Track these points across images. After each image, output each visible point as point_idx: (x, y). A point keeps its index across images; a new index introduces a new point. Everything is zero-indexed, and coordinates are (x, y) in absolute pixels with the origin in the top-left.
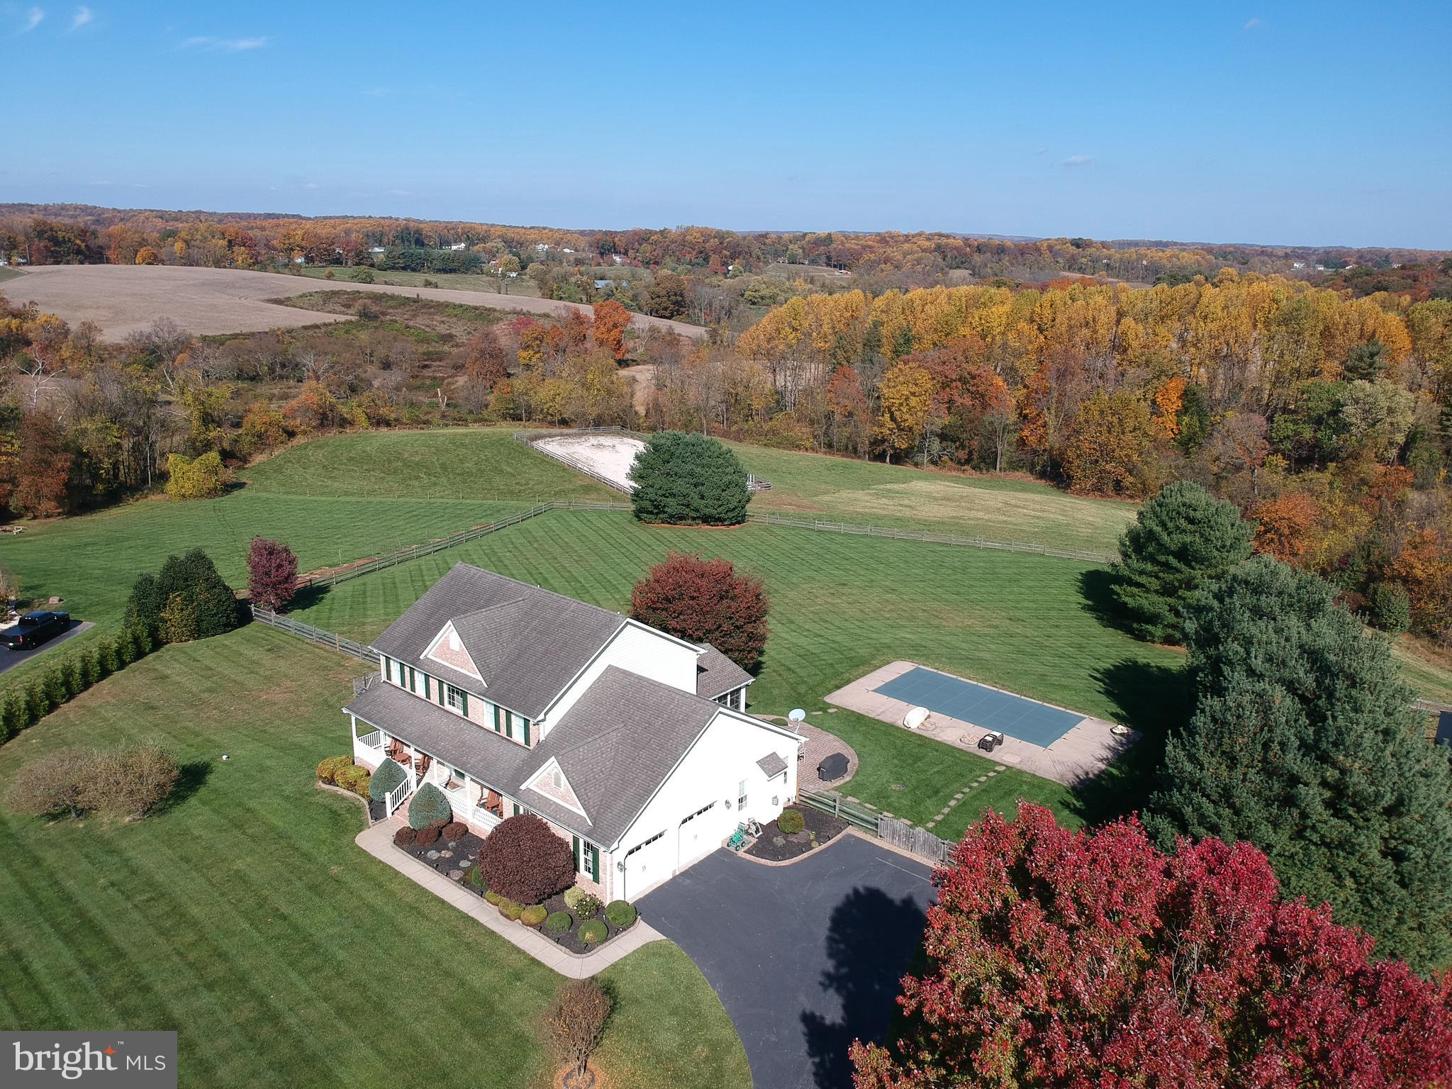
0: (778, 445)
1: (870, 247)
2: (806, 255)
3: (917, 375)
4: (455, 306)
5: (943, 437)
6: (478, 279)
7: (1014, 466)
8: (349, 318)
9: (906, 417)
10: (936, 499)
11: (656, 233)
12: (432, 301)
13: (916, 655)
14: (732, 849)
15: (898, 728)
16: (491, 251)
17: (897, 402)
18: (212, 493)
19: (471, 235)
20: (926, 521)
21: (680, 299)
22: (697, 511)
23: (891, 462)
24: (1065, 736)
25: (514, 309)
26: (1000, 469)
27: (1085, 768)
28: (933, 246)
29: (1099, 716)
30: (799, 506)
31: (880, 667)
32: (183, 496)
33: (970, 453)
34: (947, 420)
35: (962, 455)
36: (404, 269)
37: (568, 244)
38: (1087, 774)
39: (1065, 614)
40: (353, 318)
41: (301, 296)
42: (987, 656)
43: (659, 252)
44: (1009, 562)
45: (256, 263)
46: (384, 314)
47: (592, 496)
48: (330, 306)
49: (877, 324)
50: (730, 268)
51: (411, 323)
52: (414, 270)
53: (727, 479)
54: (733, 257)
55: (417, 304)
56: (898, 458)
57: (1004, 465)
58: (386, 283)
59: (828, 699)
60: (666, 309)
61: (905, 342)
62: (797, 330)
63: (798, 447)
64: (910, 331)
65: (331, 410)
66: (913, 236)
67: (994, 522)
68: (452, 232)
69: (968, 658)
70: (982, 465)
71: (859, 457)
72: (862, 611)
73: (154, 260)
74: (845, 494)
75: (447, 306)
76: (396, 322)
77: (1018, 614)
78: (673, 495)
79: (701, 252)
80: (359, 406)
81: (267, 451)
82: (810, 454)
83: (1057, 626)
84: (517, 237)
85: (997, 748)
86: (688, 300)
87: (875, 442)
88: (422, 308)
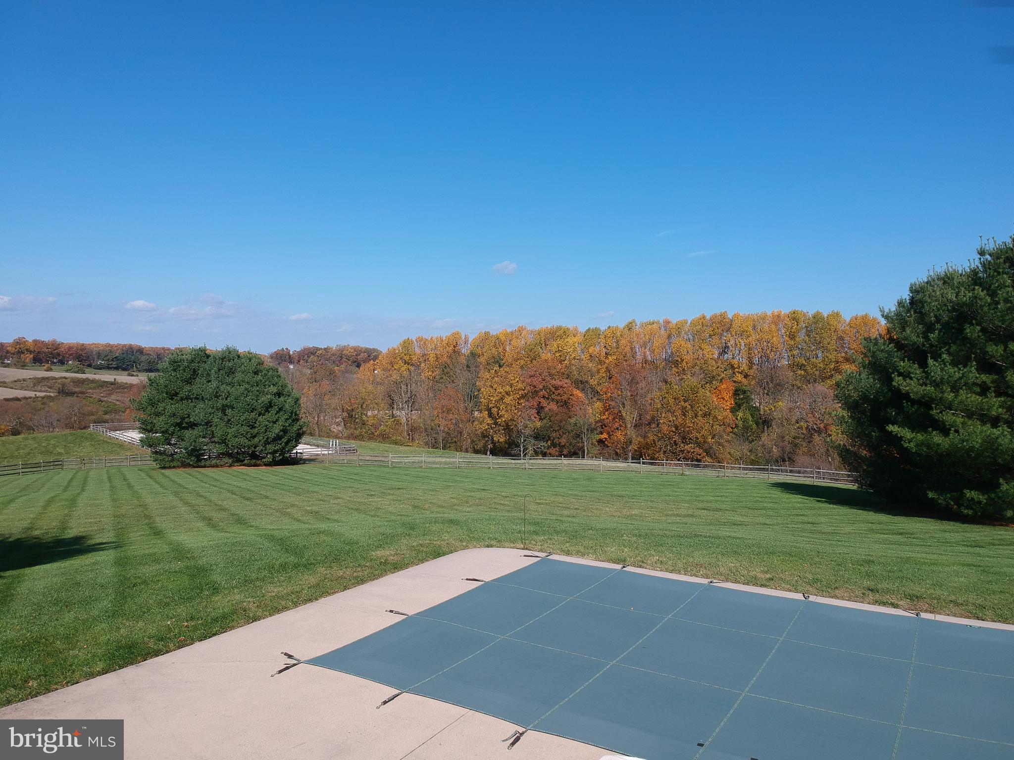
5: (536, 437)
8: (47, 394)
9: (503, 413)
12: (126, 384)
23: (492, 454)
33: (561, 450)
34: (539, 424)
35: (554, 451)
36: (117, 368)
40: (52, 394)
41: (15, 381)
46: (82, 392)
48: (38, 387)
49: (473, 355)
51: (105, 399)
52: (123, 369)
55: (115, 387)
56: (498, 451)
58: (94, 374)
62: (408, 363)
76: (92, 398)
77: (711, 505)
79: (355, 362)
87: (476, 437)
88: (117, 388)
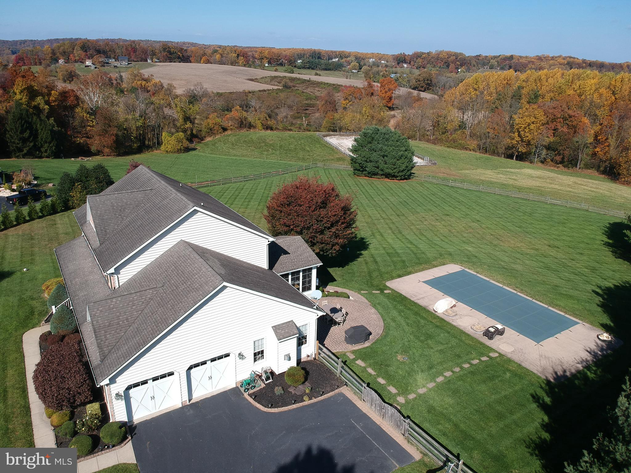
0: (455, 147)
1: (533, 62)
2: (499, 65)
3: (536, 112)
4: (325, 84)
5: (548, 148)
6: (339, 73)
7: (587, 166)
8: (278, 87)
9: (527, 134)
10: (532, 177)
11: (425, 53)
12: (315, 81)
13: (466, 262)
14: (242, 390)
15: (428, 311)
16: (348, 62)
17: (523, 126)
18: (179, 151)
19: (342, 55)
20: (520, 187)
21: (430, 82)
22: (382, 170)
23: (517, 159)
24: (558, 335)
25: (351, 85)
26: (580, 168)
27: (564, 367)
28: (566, 62)
29: (591, 323)
30: (448, 174)
31: (436, 267)
32: (167, 151)
33: (563, 158)
34: (552, 139)
35: (558, 158)
36: (309, 68)
37: (384, 60)
38: (565, 371)
39: (590, 246)
40: (280, 88)
41: (262, 78)
42: (519, 267)
43: (426, 62)
44: (564, 212)
45: (247, 64)
46: (294, 86)
47: (340, 163)
48: (273, 83)
49: (520, 88)
50: (459, 70)
51: (305, 91)
52: (313, 69)
53: (400, 153)
54: (462, 65)
55: (310, 83)
56: (521, 157)
57: (582, 166)
58: (299, 74)
59: (388, 284)
60: (422, 87)
61: (534, 98)
62: (476, 90)
63: (466, 149)
64: (538, 91)
65: (245, 121)
66: (556, 57)
67: (562, 191)
68: (334, 54)
69: (504, 268)
70: (570, 165)
71: (499, 156)
72: (450, 231)
73: (208, 62)
74: (479, 171)
75: (322, 83)
76: (298, 90)
77: (557, 243)
78: (371, 161)
79: (446, 63)
80: (259, 120)
81: (213, 136)
82: (472, 152)
83: (581, 254)
84: (362, 56)
85: (497, 337)
86: (433, 83)
87: (508, 148)
88: (311, 84)
